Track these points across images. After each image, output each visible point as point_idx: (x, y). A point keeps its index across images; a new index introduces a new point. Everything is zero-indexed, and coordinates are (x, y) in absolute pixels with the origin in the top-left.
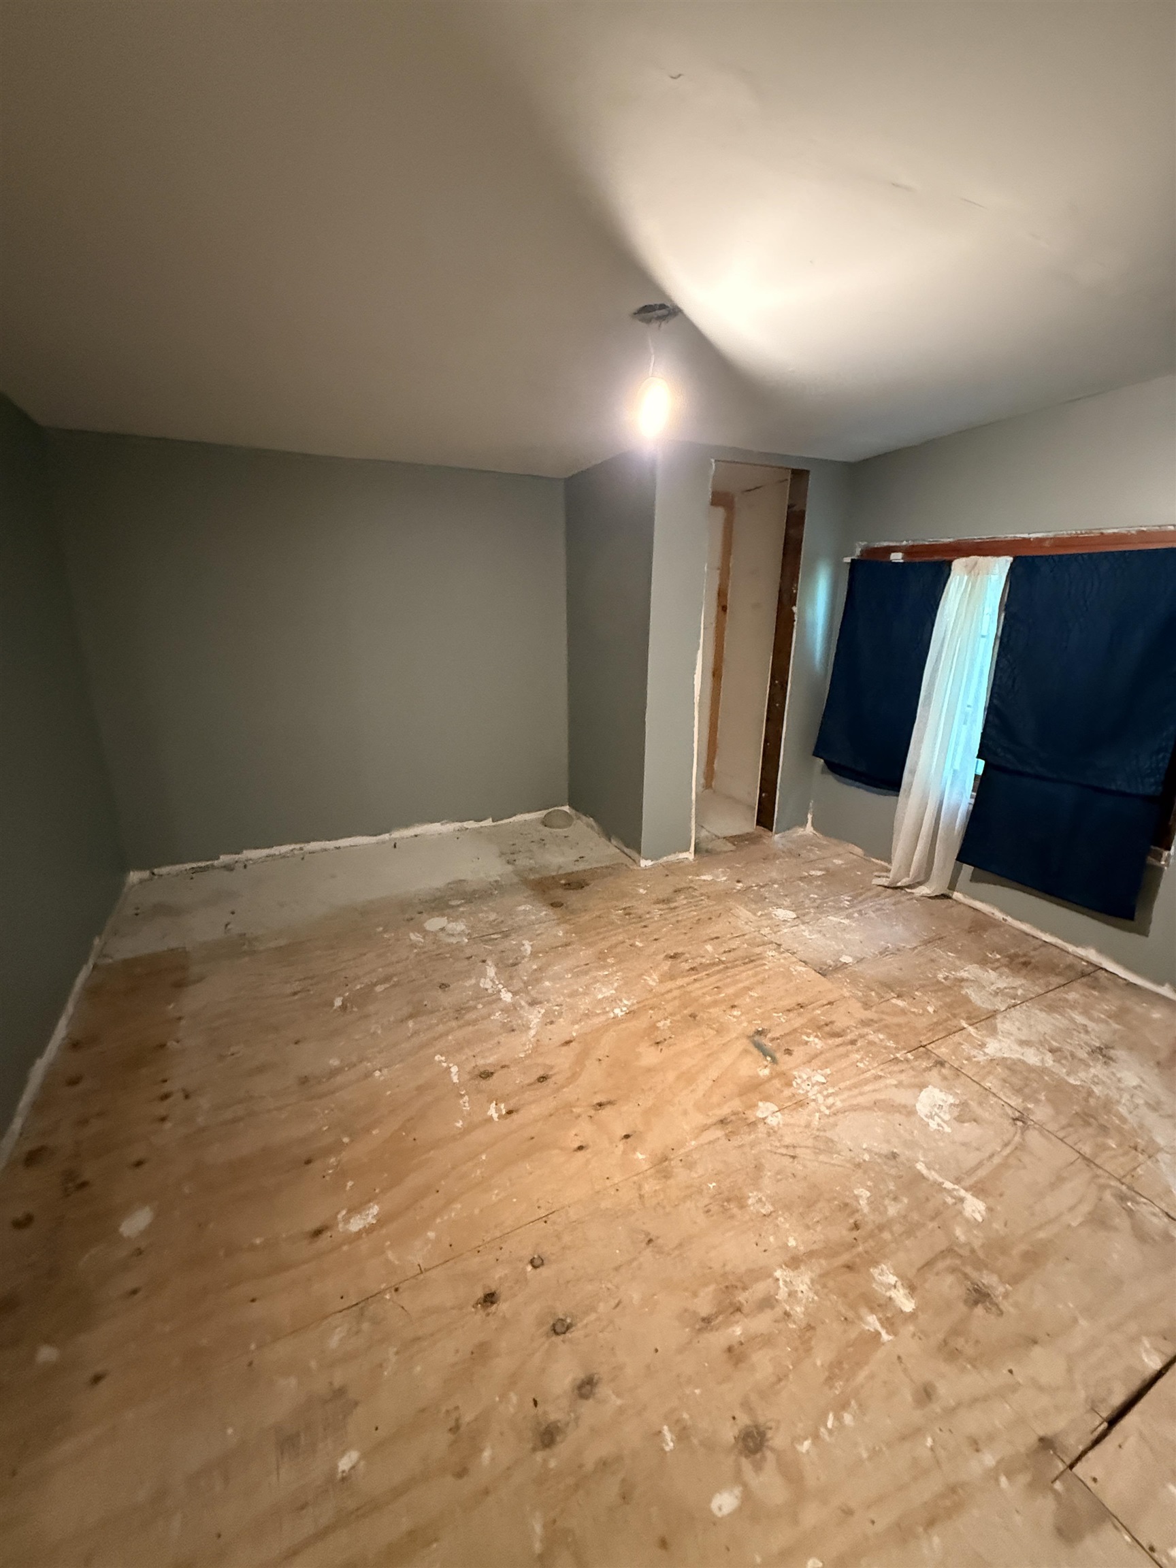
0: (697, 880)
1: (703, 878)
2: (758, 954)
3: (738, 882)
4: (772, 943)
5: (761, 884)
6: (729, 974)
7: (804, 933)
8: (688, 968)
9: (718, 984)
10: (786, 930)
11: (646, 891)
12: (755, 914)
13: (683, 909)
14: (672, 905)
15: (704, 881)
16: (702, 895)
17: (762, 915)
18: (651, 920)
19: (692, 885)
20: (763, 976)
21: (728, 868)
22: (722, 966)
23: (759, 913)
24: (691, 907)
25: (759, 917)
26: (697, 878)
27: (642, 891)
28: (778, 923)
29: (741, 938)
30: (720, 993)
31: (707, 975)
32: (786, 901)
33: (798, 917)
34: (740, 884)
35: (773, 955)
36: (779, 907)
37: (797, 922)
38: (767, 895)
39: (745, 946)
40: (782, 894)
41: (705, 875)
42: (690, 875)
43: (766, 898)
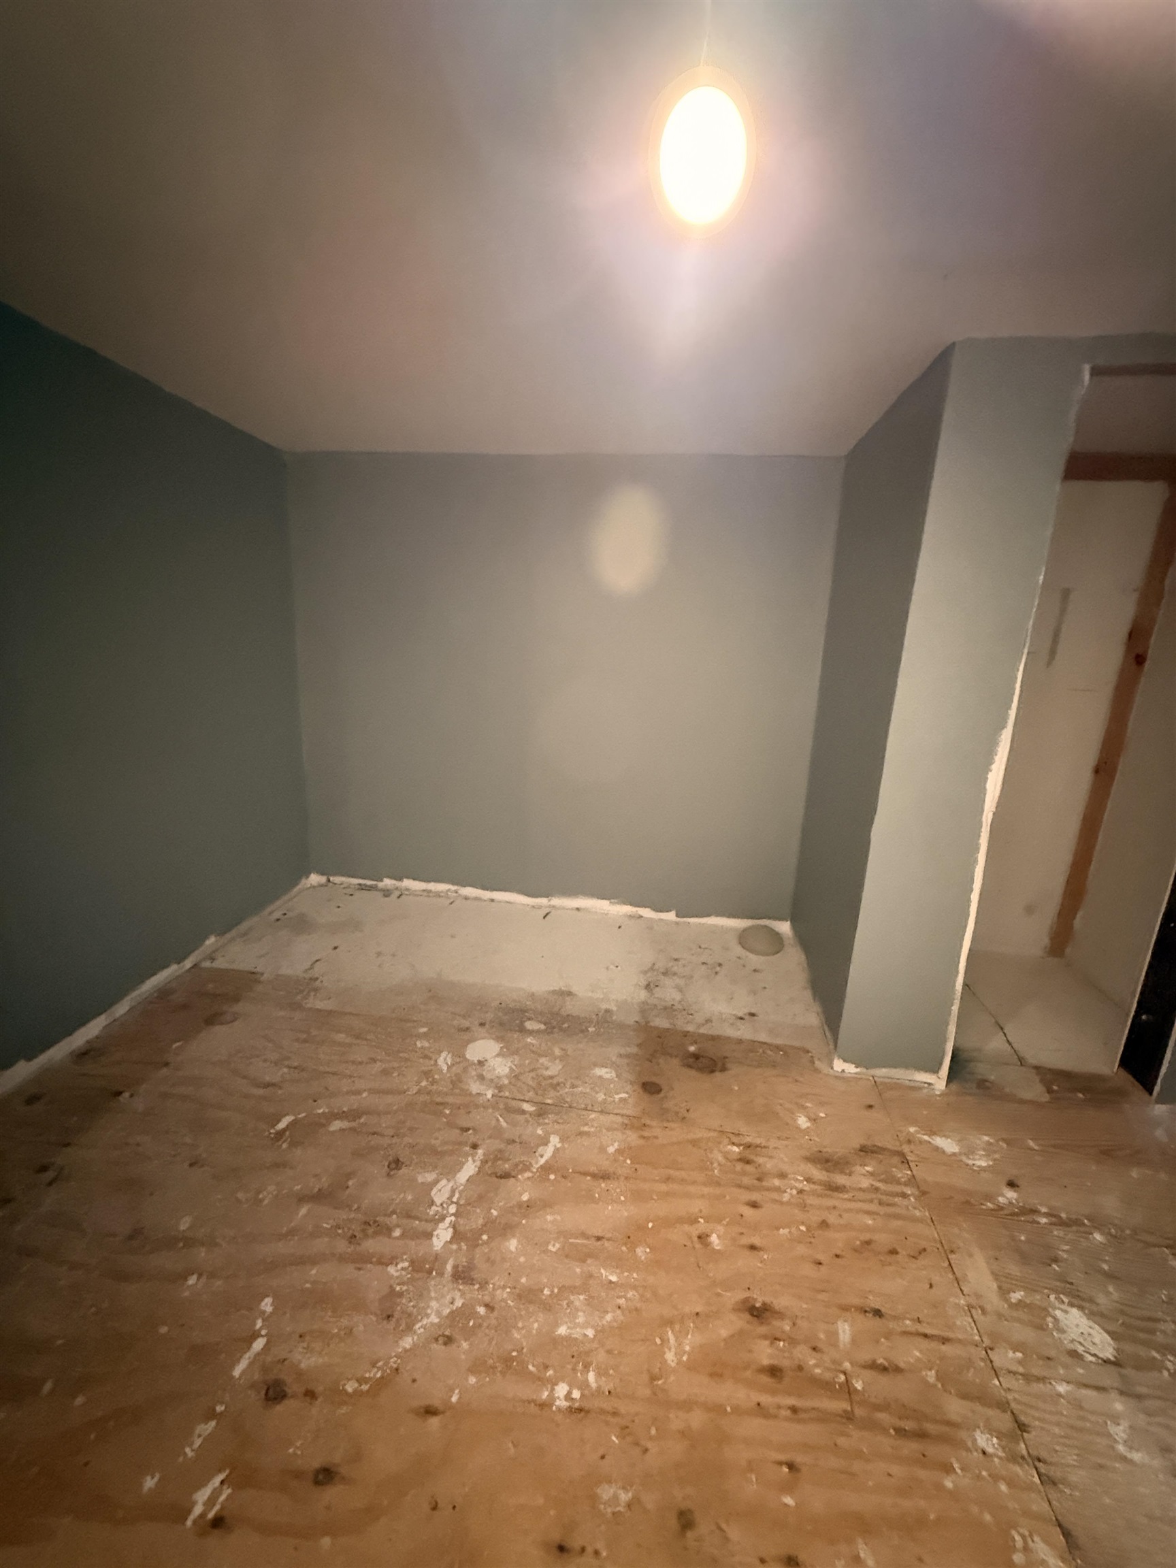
0: (921, 1142)
1: (939, 1141)
2: (949, 1423)
3: (1012, 1184)
4: (1003, 1406)
5: (1063, 1215)
6: (842, 1441)
7: (1113, 1429)
8: (766, 1362)
9: (799, 1459)
10: (1062, 1388)
11: (809, 1124)
12: (1004, 1292)
13: (852, 1200)
14: (840, 1179)
15: (937, 1149)
16: (912, 1182)
17: (1020, 1304)
18: (775, 1196)
19: (906, 1149)
20: (922, 1503)
21: (1004, 1140)
22: (841, 1405)
23: (1016, 1296)
24: (871, 1201)
25: (1012, 1306)
26: (926, 1138)
27: (803, 1122)
28: (1053, 1353)
29: (934, 1345)
30: (787, 1488)
31: (794, 1410)
32: (1108, 1293)
33: (1116, 1363)
34: (1011, 1194)
35: (990, 1450)
36: (1079, 1300)
37: (1109, 1378)
38: (1063, 1251)
39: (931, 1376)
40: (1106, 1267)
41: (947, 1137)
42: (914, 1122)
43: (1056, 1260)
